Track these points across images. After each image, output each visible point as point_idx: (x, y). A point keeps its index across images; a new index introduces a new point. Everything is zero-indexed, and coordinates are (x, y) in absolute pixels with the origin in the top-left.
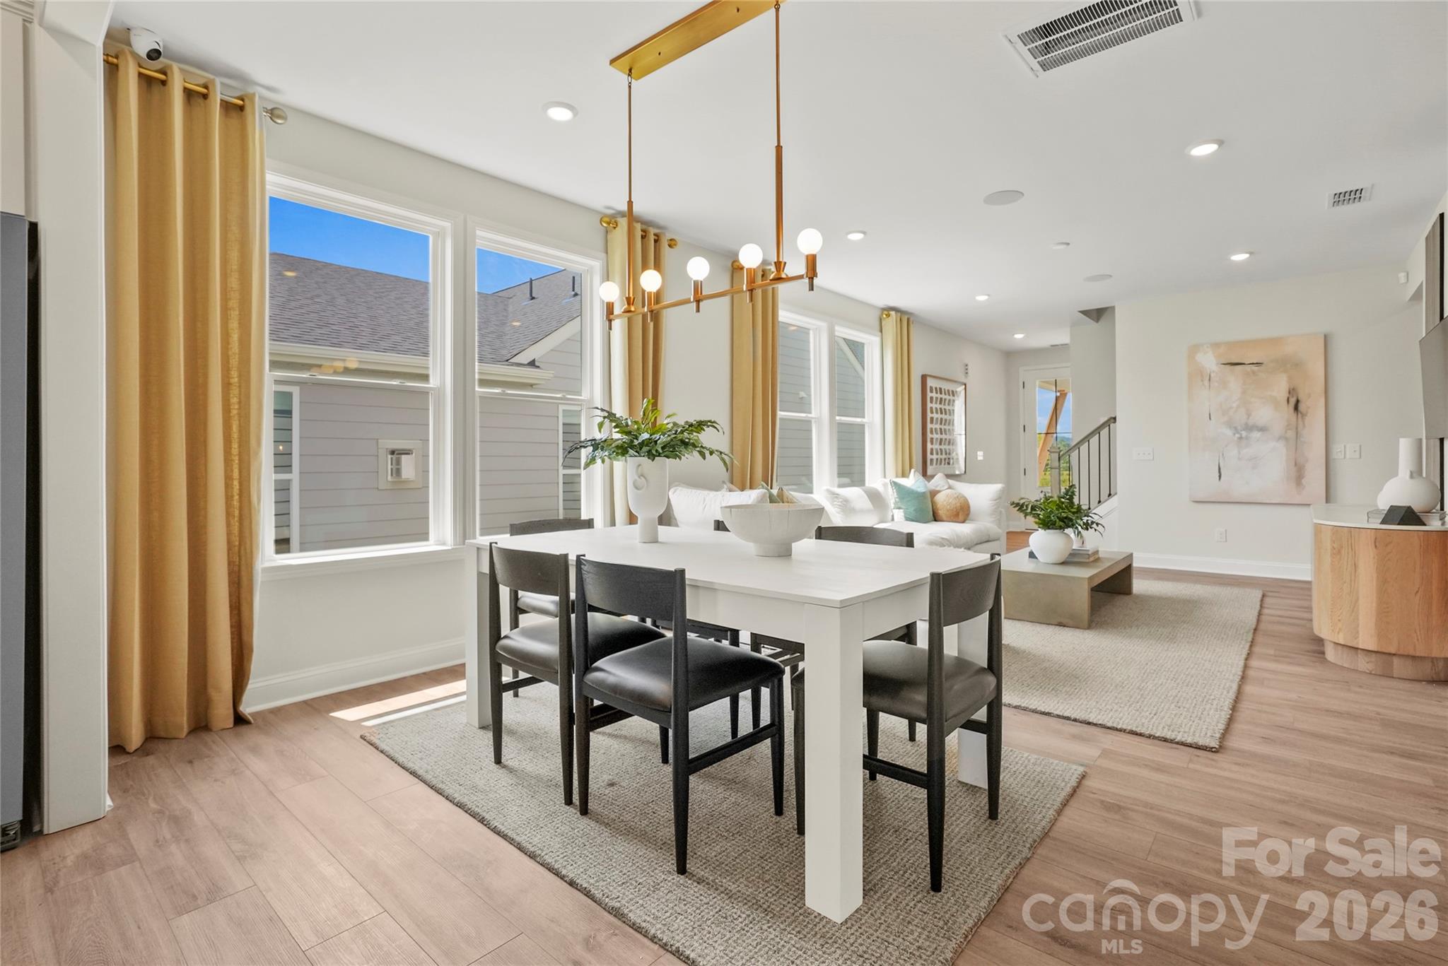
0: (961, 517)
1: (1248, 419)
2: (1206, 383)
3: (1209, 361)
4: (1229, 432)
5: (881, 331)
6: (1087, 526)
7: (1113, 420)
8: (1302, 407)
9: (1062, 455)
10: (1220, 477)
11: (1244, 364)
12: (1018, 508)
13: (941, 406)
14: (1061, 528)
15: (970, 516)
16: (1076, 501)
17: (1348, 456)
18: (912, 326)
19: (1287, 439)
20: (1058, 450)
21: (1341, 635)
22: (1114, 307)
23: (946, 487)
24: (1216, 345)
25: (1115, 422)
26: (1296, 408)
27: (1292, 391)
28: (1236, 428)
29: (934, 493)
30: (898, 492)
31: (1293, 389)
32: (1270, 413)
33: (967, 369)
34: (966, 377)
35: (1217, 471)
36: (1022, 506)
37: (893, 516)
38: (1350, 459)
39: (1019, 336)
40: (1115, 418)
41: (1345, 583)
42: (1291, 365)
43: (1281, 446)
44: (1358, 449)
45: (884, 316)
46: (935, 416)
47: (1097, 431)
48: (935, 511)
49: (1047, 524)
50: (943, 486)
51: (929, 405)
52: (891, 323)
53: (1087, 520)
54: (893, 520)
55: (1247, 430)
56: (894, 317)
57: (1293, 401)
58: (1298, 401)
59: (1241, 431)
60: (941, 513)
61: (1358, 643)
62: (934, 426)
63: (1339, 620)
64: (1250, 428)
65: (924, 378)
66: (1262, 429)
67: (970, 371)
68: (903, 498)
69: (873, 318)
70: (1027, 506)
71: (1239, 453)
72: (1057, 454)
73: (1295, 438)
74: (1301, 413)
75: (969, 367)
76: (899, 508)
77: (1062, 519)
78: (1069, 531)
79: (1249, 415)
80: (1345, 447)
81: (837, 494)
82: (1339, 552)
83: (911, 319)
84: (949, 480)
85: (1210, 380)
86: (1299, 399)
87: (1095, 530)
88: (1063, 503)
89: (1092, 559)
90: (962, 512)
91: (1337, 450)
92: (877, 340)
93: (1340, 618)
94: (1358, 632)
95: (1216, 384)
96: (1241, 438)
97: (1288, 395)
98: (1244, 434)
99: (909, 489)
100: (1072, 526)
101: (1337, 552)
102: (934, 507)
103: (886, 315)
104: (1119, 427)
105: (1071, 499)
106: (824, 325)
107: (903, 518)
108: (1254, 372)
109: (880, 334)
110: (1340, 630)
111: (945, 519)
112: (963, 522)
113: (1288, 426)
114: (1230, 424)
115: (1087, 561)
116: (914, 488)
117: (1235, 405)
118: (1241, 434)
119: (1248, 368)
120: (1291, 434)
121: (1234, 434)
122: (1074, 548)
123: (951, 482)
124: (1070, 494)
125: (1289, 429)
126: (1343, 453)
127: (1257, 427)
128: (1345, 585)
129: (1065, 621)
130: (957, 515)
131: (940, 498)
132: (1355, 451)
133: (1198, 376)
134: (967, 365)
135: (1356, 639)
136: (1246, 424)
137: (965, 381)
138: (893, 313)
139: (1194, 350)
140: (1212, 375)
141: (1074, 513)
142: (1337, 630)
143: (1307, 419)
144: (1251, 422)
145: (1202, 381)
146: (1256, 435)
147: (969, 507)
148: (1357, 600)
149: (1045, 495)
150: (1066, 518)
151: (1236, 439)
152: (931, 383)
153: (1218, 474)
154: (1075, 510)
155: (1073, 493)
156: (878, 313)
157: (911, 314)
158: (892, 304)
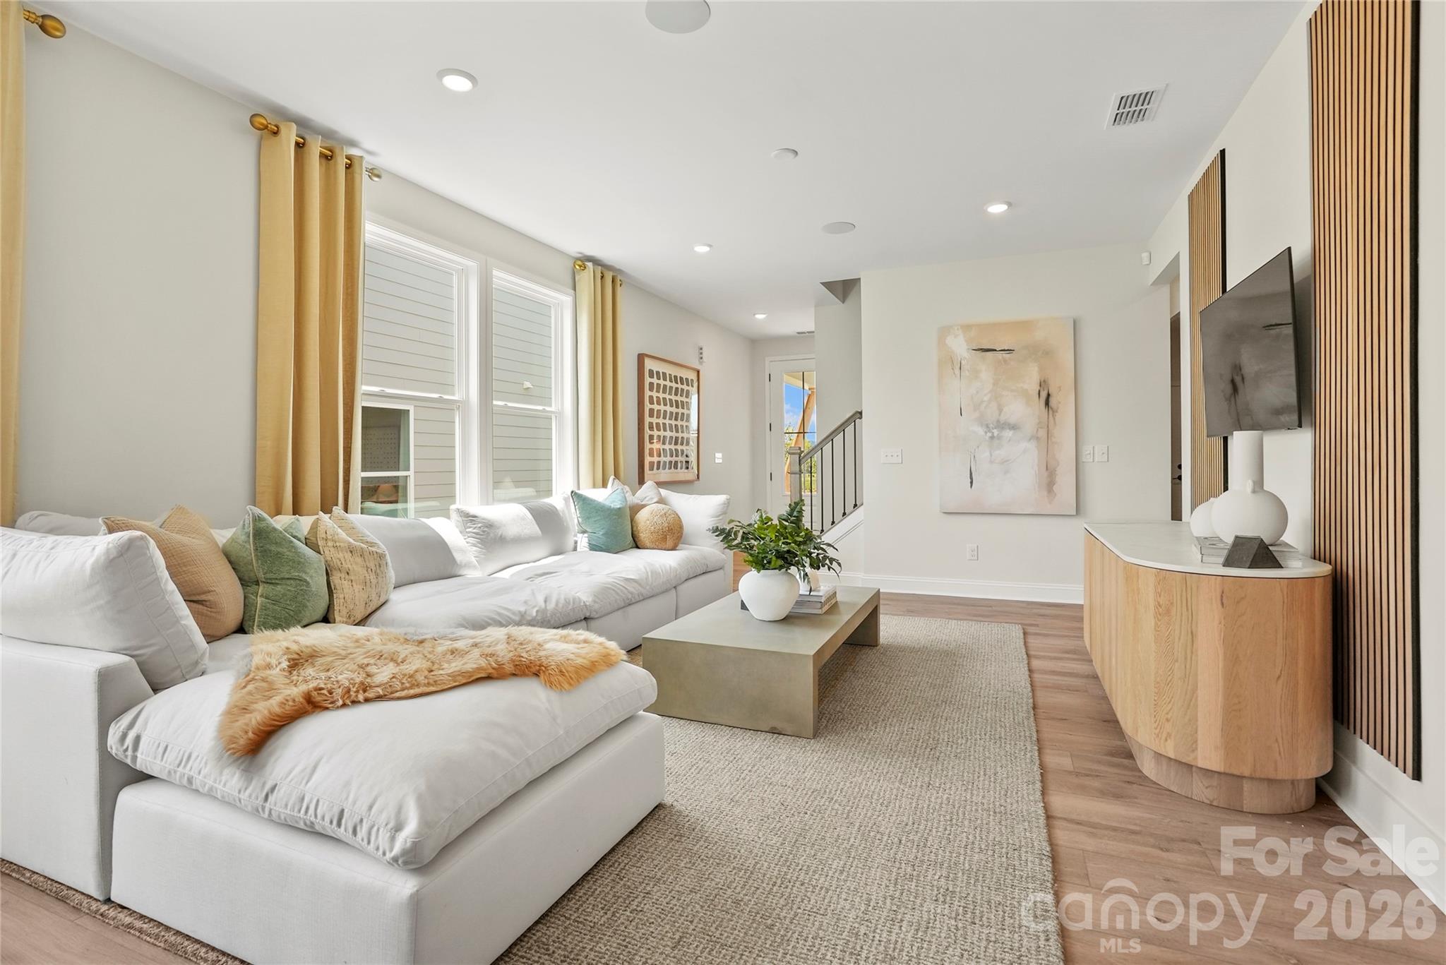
0: (670, 543)
1: (1000, 415)
2: (957, 371)
3: (959, 346)
4: (980, 431)
5: (575, 289)
6: (816, 565)
7: (858, 415)
8: (1053, 402)
9: (803, 458)
10: (972, 483)
11: (996, 350)
12: (721, 538)
13: (664, 396)
14: (780, 568)
15: (682, 540)
16: (806, 522)
17: (1096, 460)
18: (619, 290)
19: (1038, 439)
20: (799, 451)
21: (1170, 744)
22: (860, 279)
23: (655, 500)
24: (967, 328)
25: (861, 418)
26: (1047, 403)
27: (1043, 384)
28: (987, 426)
29: (635, 509)
30: (582, 510)
31: (1044, 381)
32: (1022, 410)
33: (701, 353)
34: (701, 363)
35: (969, 475)
36: (729, 534)
37: (576, 542)
38: (1098, 462)
39: (760, 317)
40: (861, 413)
41: (1177, 661)
42: (1043, 353)
43: (1031, 446)
44: (1105, 451)
45: (577, 267)
46: (656, 407)
47: (841, 428)
48: (635, 533)
49: (761, 563)
50: (652, 498)
51: (648, 393)
52: (586, 279)
53: (818, 554)
54: (575, 549)
55: (1000, 427)
56: (592, 270)
57: (1044, 395)
58: (1049, 395)
59: (993, 429)
60: (644, 536)
61: (1196, 759)
62: (654, 420)
63: (1168, 720)
64: (1002, 426)
65: (641, 358)
66: (1013, 427)
67: (704, 355)
68: (588, 518)
69: (562, 269)
70: (736, 534)
71: (991, 455)
72: (798, 456)
73: (1046, 438)
74: (1051, 408)
75: (704, 351)
76: (584, 532)
77: (780, 555)
78: (793, 570)
79: (1000, 411)
80: (1094, 447)
81: (475, 517)
82: (1168, 612)
83: (619, 278)
84: (661, 490)
85: (960, 368)
86: (1050, 392)
87: (829, 568)
88: (785, 528)
89: (826, 608)
90: (672, 535)
91: (1086, 450)
92: (567, 300)
93: (1169, 717)
94: (1196, 742)
95: (967, 374)
96: (992, 438)
97: (1039, 388)
98: (996, 432)
99: (599, 503)
100: (797, 564)
101: (1163, 612)
102: (635, 529)
103: (580, 266)
104: (865, 424)
105: (798, 520)
106: (472, 264)
107: (587, 545)
108: (1005, 361)
109: (573, 292)
110: (1169, 735)
111: (648, 545)
112: (674, 549)
113: (1039, 423)
114: (982, 421)
115: (819, 612)
116: (607, 503)
117: (986, 399)
118: (993, 433)
119: (1000, 355)
120: (1042, 433)
121: (986, 433)
122: (801, 592)
123: (663, 492)
124: (795, 514)
125: (1041, 428)
126: (1092, 455)
127: (1009, 424)
128: (1177, 665)
129: (779, 725)
130: (664, 539)
131: (643, 517)
132: (1103, 453)
133: (949, 363)
134: (701, 349)
135: (1193, 751)
136: (998, 421)
137: (698, 367)
138: (590, 265)
139: (944, 331)
140: (963, 362)
141: (799, 544)
142: (1164, 735)
143: (1058, 416)
144: (1003, 419)
145: (953, 369)
146: (1008, 434)
147: (681, 527)
148: (1194, 690)
149: (761, 516)
150: (788, 552)
151: (987, 438)
152: (649, 364)
153: (969, 480)
154: (801, 539)
155: (801, 512)
156: (570, 264)
157: (620, 271)
158: (590, 252)
